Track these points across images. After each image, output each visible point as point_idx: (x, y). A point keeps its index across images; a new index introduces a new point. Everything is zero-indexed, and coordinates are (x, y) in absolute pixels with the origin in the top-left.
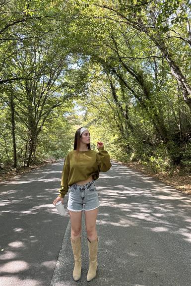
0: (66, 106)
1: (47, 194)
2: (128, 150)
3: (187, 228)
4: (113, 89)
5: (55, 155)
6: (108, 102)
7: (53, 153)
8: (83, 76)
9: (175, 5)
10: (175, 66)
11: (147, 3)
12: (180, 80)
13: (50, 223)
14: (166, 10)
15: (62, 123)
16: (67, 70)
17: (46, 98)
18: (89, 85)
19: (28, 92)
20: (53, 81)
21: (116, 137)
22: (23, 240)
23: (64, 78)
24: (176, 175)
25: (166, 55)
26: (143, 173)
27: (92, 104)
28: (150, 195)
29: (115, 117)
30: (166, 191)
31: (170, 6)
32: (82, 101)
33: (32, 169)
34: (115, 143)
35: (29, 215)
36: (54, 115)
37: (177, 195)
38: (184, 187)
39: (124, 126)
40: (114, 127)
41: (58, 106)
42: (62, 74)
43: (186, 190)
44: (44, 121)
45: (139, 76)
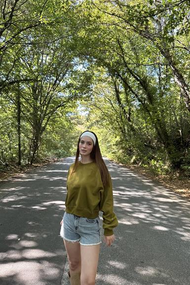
0: (70, 106)
2: (129, 152)
4: (117, 92)
5: (57, 154)
6: (112, 104)
7: (55, 152)
8: (88, 79)
9: (181, 17)
10: (178, 74)
12: (183, 88)
14: (172, 22)
15: (65, 123)
16: (72, 72)
17: (51, 98)
18: (93, 87)
19: (34, 91)
20: (58, 82)
21: (118, 138)
23: (69, 79)
24: (176, 179)
25: (170, 63)
26: (144, 175)
27: (95, 105)
29: (117, 119)
31: (176, 18)
32: (86, 102)
33: (35, 167)
34: (116, 145)
36: (58, 114)
37: (176, 198)
38: (183, 190)
39: (126, 128)
40: (116, 128)
41: (63, 106)
42: (67, 75)
43: (184, 193)
44: (48, 121)
45: (143, 81)
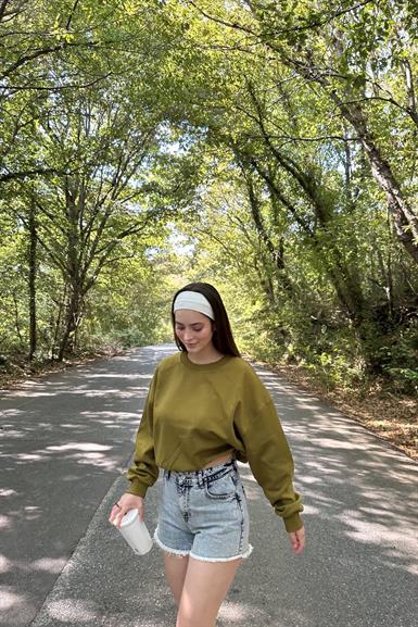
0: (152, 234)
1: (85, 421)
2: (280, 336)
3: (361, 511)
4: (255, 204)
5: (123, 338)
6: (243, 230)
7: (120, 335)
8: (189, 172)
9: (380, 31)
10: (380, 160)
11: (320, 25)
12: (391, 192)
13: (74, 482)
14: (361, 41)
15: (141, 270)
16: (157, 157)
17: (107, 215)
18: (201, 190)
19: (70, 199)
20: (124, 179)
21: (259, 306)
22: (11, 513)
23: (148, 174)
24: (373, 396)
25: (362, 136)
26: (304, 389)
27: (207, 231)
28: (303, 437)
29: (256, 263)
30: (341, 429)
31: (369, 32)
32: (187, 225)
33: (68, 366)
34: (253, 320)
35: (35, 463)
36: (124, 251)
37: (363, 441)
38: (384, 423)
39: (276, 283)
40: (254, 284)
41: (135, 232)
42: (144, 164)
43: (385, 429)
44: (101, 264)
45: (306, 178)
